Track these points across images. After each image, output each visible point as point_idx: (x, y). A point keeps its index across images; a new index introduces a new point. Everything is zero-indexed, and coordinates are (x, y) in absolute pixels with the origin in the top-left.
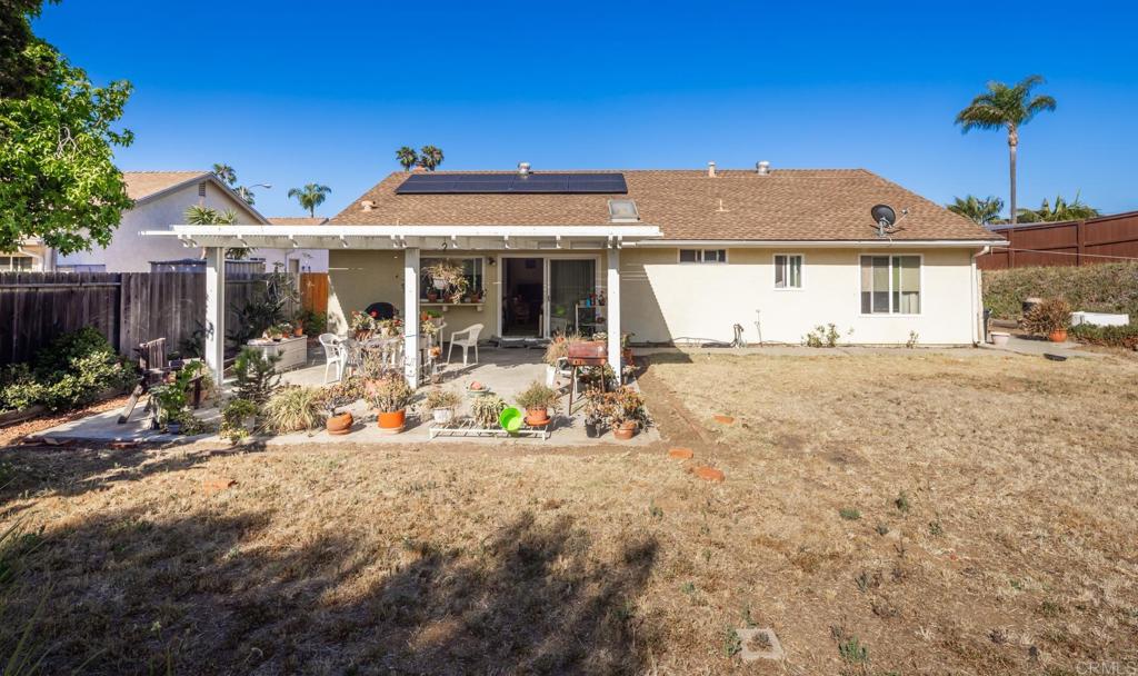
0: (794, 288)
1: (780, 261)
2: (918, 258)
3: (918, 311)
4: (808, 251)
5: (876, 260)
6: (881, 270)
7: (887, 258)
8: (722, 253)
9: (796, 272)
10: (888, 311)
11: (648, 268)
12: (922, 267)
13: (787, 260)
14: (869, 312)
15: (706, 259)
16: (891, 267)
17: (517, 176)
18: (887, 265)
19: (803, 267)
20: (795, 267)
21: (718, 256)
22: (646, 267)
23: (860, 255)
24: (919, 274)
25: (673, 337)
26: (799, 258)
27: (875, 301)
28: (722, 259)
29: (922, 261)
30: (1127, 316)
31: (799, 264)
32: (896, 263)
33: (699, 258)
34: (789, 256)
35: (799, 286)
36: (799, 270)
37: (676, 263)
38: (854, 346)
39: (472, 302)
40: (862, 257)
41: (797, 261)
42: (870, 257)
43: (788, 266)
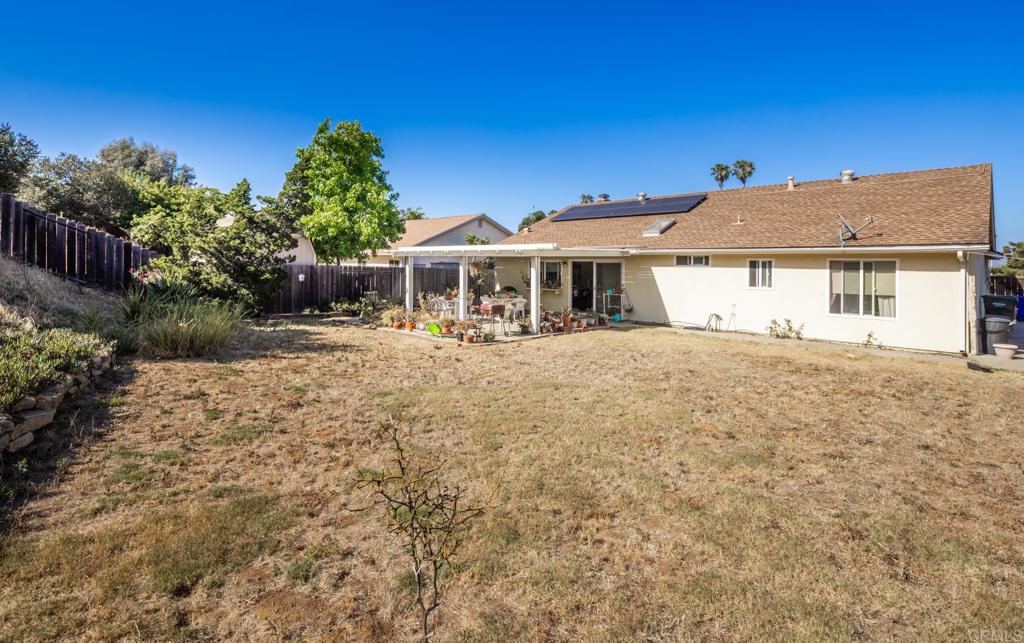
0: (766, 288)
1: (753, 265)
2: (894, 262)
3: (895, 315)
4: (778, 257)
6: (851, 274)
7: (858, 263)
8: (707, 258)
9: (767, 274)
10: (858, 312)
12: (897, 272)
13: (759, 265)
14: (839, 312)
15: (695, 263)
16: (862, 272)
17: (637, 203)
18: (858, 269)
19: (773, 269)
20: (767, 270)
21: (704, 261)
22: (653, 268)
23: (828, 260)
24: (894, 279)
25: (671, 320)
26: (770, 262)
27: (845, 303)
28: (707, 263)
29: (898, 265)
31: (770, 267)
32: (868, 267)
33: (690, 263)
34: (761, 260)
35: (770, 286)
36: (770, 272)
37: (672, 266)
38: (821, 341)
40: (831, 262)
41: (767, 265)
42: (840, 262)
43: (760, 269)
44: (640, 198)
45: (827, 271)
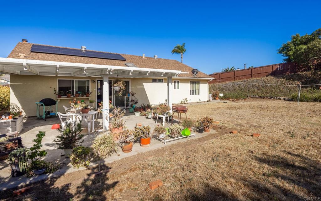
0: (178, 89)
1: (175, 82)
2: (199, 82)
3: (199, 94)
4: (180, 80)
5: (192, 82)
6: (193, 85)
7: (194, 82)
8: (162, 80)
10: (194, 94)
11: (144, 84)
12: (200, 84)
14: (191, 95)
15: (159, 81)
16: (195, 84)
19: (179, 84)
22: (143, 84)
23: (190, 81)
24: (199, 86)
25: (151, 104)
27: (192, 92)
28: (162, 82)
30: (222, 94)
31: (178, 83)
33: (157, 81)
34: (177, 81)
37: (151, 82)
39: (87, 97)
43: (176, 84)
44: (83, 49)
45: (189, 84)
